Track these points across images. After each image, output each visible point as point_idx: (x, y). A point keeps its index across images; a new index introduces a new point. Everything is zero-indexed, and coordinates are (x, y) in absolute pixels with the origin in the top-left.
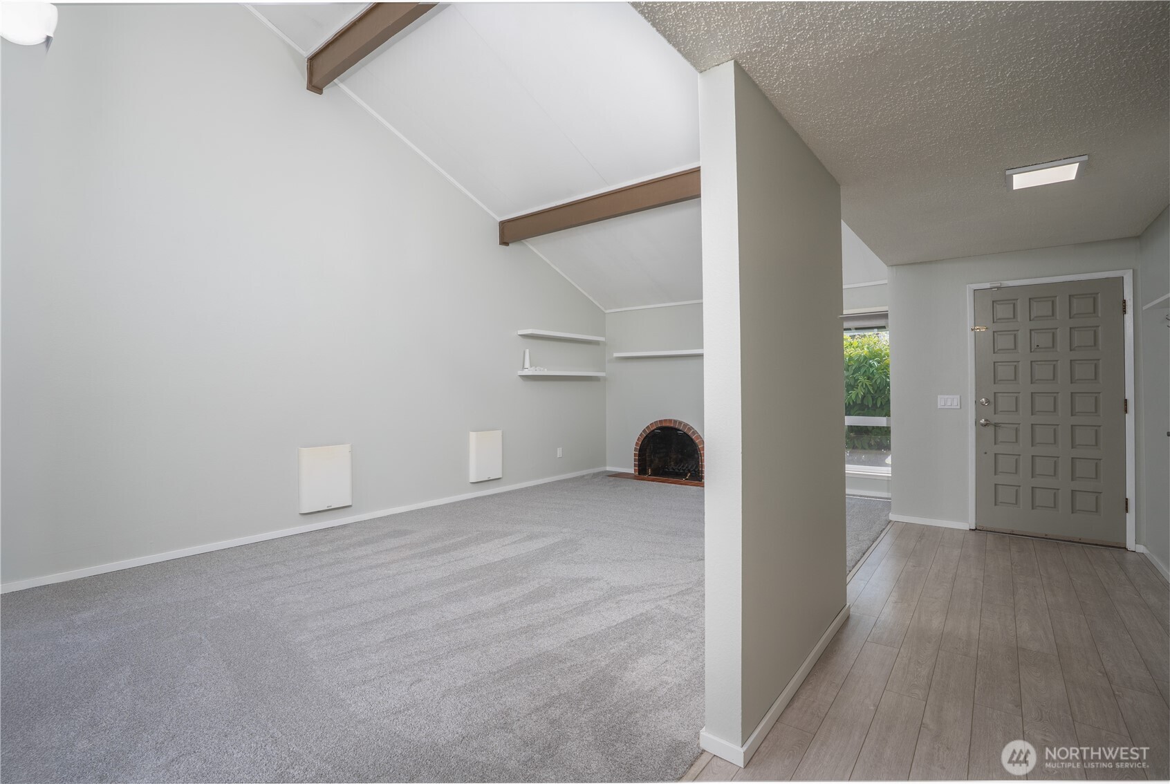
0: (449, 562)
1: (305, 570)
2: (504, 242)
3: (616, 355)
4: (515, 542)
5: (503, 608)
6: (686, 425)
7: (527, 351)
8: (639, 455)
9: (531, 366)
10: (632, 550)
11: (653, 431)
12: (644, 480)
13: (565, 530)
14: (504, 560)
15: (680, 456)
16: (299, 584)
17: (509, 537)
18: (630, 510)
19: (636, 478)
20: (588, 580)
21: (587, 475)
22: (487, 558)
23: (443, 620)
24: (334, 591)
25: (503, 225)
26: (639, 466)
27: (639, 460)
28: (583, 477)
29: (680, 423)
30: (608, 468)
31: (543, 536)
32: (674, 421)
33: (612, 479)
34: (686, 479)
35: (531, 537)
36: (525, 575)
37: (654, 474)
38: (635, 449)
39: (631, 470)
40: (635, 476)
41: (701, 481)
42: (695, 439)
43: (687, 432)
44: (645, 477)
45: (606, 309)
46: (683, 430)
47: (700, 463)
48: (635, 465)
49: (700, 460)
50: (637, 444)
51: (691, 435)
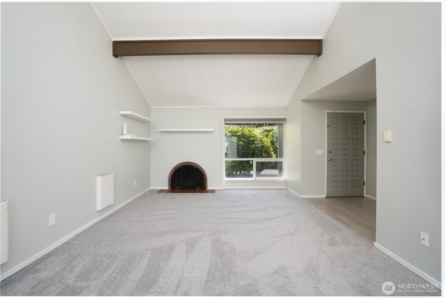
2: (116, 55)
3: (160, 130)
6: (197, 164)
11: (180, 167)
25: (114, 43)
26: (171, 185)
27: (171, 183)
28: (145, 195)
29: (194, 163)
30: (152, 188)
34: (198, 190)
37: (180, 189)
39: (167, 188)
40: (169, 191)
41: (205, 190)
42: (202, 171)
43: (198, 168)
44: (176, 190)
45: (151, 106)
46: (196, 167)
47: (204, 182)
48: (169, 185)
49: (204, 180)
50: (170, 175)
51: (200, 169)
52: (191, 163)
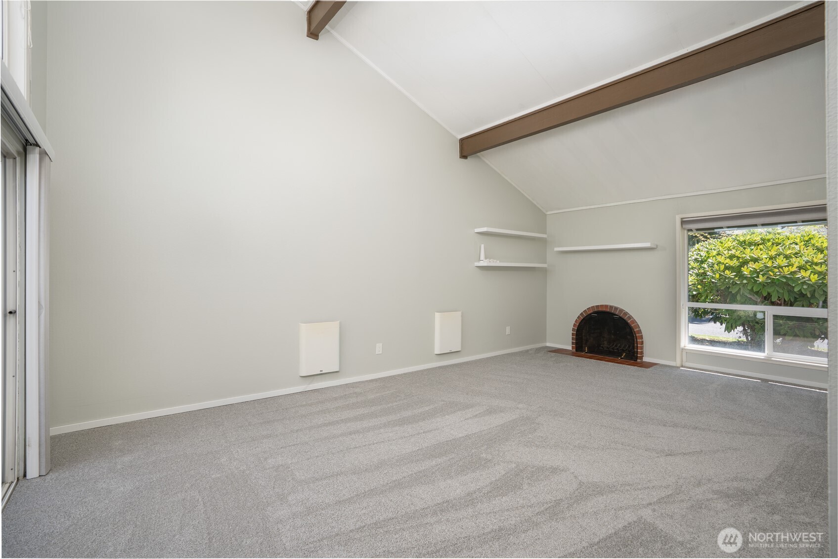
0: (418, 434)
1: (297, 431)
2: (464, 156)
3: (556, 249)
4: (476, 416)
5: (470, 500)
6: (621, 310)
7: (483, 246)
8: (577, 335)
9: (486, 258)
10: (590, 435)
11: (591, 314)
12: (582, 357)
13: (520, 406)
14: (468, 437)
15: (613, 337)
16: (289, 446)
17: (470, 410)
18: (578, 388)
19: (573, 354)
20: (555, 470)
21: (531, 350)
22: (452, 432)
23: (413, 507)
24: (317, 457)
25: (462, 141)
26: (577, 344)
27: (577, 339)
28: (527, 351)
29: (616, 308)
30: (548, 344)
31: (501, 412)
32: (610, 306)
33: (553, 354)
34: (622, 358)
35: (491, 411)
36: (489, 457)
37: (590, 351)
38: (573, 330)
39: (569, 347)
40: (573, 353)
41: (637, 361)
42: (631, 324)
43: (623, 317)
44: (582, 353)
45: (547, 211)
46: (619, 315)
47: (636, 345)
48: (573, 343)
49: (635, 342)
50: (574, 325)
51: (627, 320)
52: (611, 307)
